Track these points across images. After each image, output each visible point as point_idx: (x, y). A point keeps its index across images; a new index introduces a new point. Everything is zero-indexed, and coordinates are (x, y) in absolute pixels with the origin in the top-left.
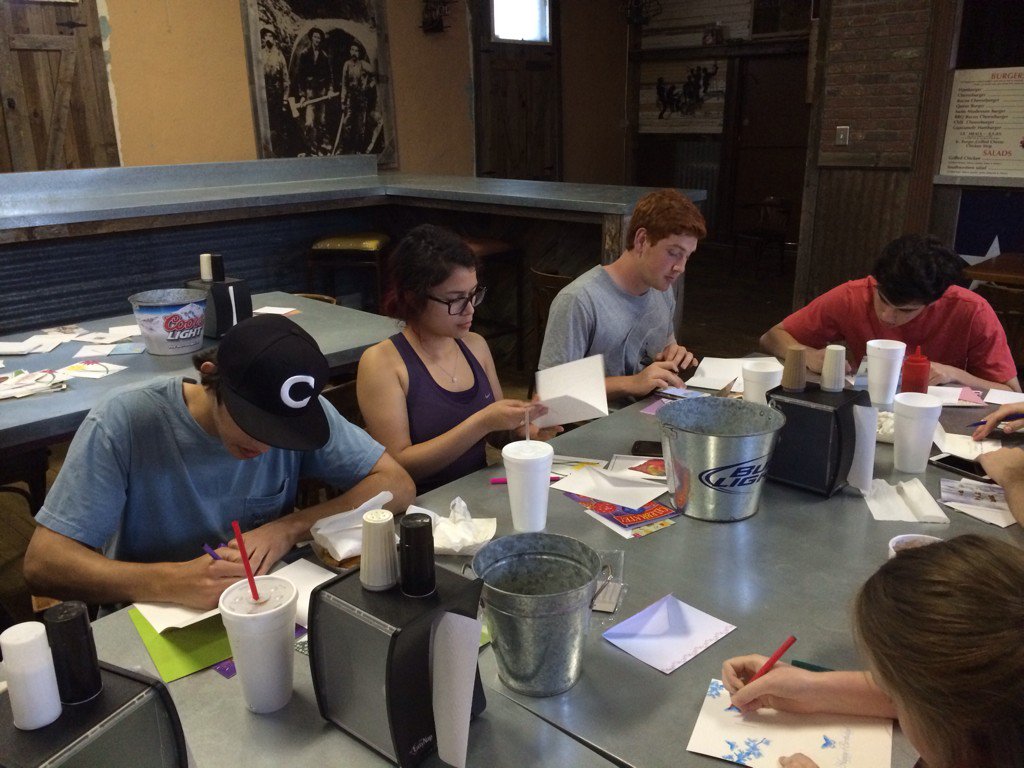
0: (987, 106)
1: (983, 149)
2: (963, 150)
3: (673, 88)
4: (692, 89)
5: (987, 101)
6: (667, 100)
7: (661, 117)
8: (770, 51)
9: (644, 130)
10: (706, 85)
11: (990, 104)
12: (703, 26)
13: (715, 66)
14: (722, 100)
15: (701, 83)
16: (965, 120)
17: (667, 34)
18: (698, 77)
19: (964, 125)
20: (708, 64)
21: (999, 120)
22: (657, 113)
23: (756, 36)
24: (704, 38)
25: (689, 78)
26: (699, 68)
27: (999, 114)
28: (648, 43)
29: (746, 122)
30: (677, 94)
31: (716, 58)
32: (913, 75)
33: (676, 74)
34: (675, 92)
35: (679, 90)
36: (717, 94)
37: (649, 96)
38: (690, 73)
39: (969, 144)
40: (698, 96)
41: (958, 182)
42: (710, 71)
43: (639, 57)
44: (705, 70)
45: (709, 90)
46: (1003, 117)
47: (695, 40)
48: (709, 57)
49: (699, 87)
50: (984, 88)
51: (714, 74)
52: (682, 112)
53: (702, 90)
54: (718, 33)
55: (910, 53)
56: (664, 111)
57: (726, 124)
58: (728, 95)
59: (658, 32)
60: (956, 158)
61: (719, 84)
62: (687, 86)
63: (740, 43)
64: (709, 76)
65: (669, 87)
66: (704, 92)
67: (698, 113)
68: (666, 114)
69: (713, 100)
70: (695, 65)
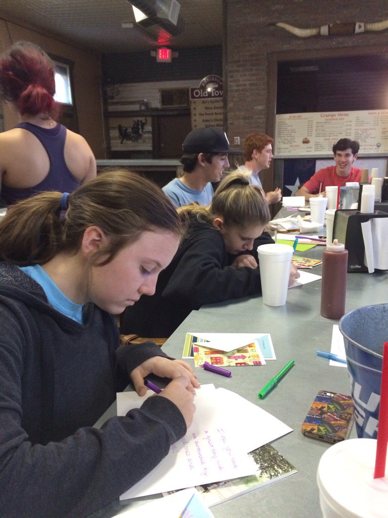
0: (289, 128)
1: (289, 145)
2: (282, 146)
3: (127, 129)
4: (136, 129)
5: (289, 126)
6: (124, 135)
7: (122, 143)
8: (171, 113)
9: (114, 149)
10: (143, 128)
11: (290, 127)
12: (138, 102)
13: (146, 120)
14: (151, 135)
15: (140, 127)
16: (282, 134)
17: (121, 105)
18: (138, 125)
19: (281, 136)
20: (142, 119)
21: (294, 133)
22: (120, 141)
23: (164, 107)
24: (140, 107)
25: (134, 125)
26: (138, 121)
27: (294, 131)
28: (111, 108)
29: (162, 145)
30: (129, 132)
31: (146, 116)
32: (262, 116)
33: (128, 123)
34: (127, 131)
35: (130, 130)
36: (148, 132)
37: (115, 133)
38: (134, 123)
39: (284, 143)
40: (139, 133)
41: (283, 158)
42: (144, 122)
43: (108, 115)
44: (141, 121)
45: (144, 131)
46: (295, 132)
47: (136, 107)
48: (143, 116)
49: (139, 129)
50: (287, 121)
51: (146, 123)
52: (132, 141)
53: (140, 131)
54: (146, 104)
55: (260, 108)
56: (123, 140)
57: (154, 146)
58: (153, 133)
59: (117, 103)
60: (280, 148)
61: (149, 128)
62: (133, 129)
63: (157, 109)
64: (143, 125)
65: (125, 129)
66: (142, 131)
67: (140, 141)
68: (124, 141)
69: (146, 135)
70: (136, 119)
